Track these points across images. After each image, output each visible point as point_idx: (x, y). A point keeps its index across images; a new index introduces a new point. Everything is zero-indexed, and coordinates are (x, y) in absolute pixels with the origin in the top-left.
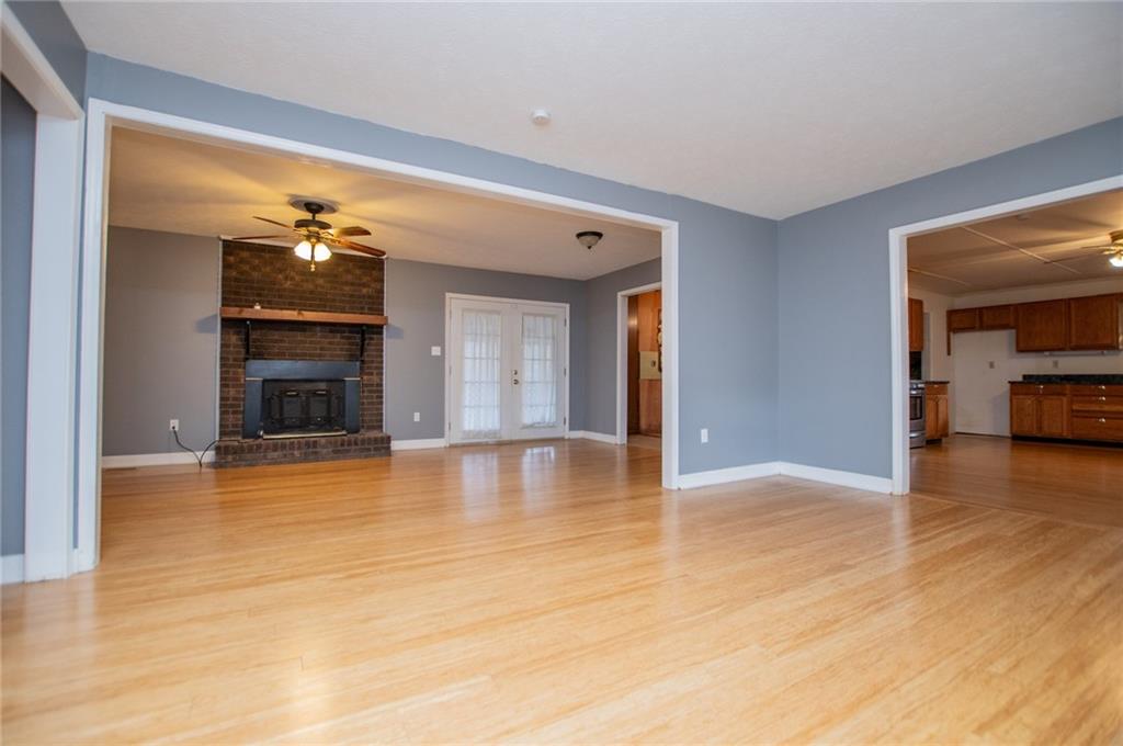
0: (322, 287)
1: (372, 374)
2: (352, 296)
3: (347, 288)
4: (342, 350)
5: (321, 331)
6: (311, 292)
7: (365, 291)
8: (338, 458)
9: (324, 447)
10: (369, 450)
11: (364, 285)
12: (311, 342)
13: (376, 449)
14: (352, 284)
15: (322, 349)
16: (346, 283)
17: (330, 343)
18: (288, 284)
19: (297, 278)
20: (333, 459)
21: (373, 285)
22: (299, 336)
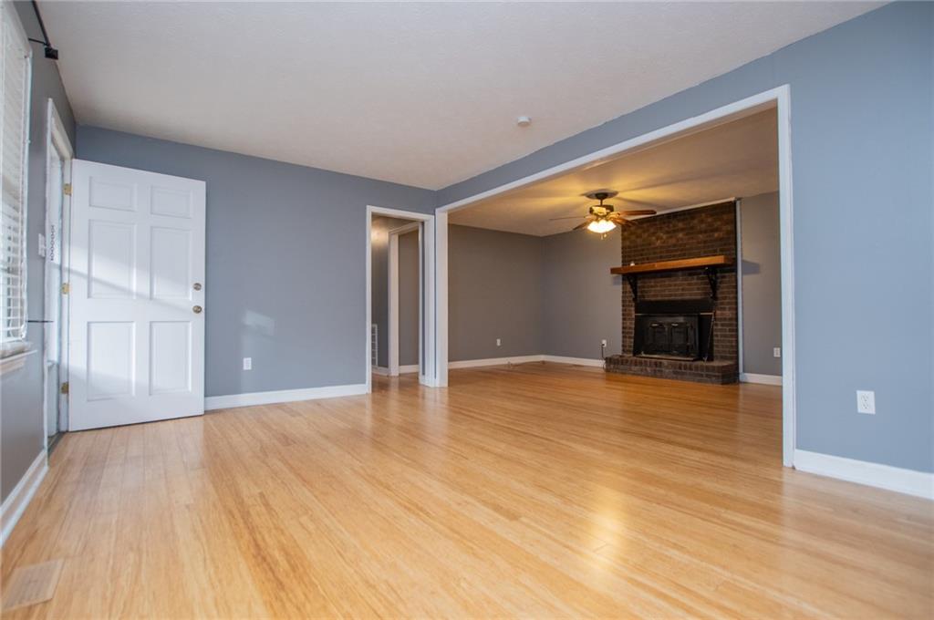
0: (682, 239)
1: (724, 309)
2: (705, 242)
3: (701, 236)
4: (698, 289)
5: (683, 275)
6: (675, 245)
7: (716, 235)
8: (677, 379)
9: (667, 367)
10: (702, 375)
11: (717, 230)
12: (675, 285)
13: (707, 376)
14: (705, 232)
15: (683, 290)
16: (701, 232)
17: (689, 284)
18: (658, 243)
19: (665, 237)
20: (673, 378)
21: (724, 228)
22: (667, 281)
